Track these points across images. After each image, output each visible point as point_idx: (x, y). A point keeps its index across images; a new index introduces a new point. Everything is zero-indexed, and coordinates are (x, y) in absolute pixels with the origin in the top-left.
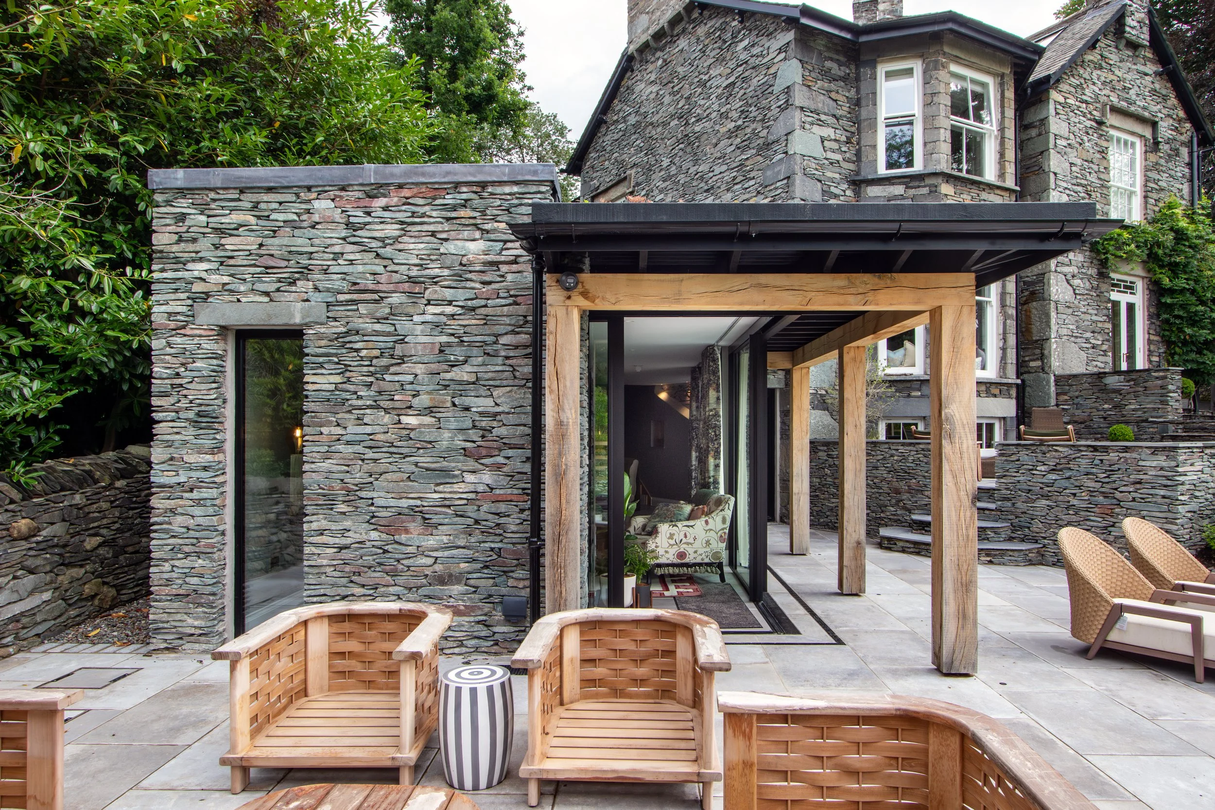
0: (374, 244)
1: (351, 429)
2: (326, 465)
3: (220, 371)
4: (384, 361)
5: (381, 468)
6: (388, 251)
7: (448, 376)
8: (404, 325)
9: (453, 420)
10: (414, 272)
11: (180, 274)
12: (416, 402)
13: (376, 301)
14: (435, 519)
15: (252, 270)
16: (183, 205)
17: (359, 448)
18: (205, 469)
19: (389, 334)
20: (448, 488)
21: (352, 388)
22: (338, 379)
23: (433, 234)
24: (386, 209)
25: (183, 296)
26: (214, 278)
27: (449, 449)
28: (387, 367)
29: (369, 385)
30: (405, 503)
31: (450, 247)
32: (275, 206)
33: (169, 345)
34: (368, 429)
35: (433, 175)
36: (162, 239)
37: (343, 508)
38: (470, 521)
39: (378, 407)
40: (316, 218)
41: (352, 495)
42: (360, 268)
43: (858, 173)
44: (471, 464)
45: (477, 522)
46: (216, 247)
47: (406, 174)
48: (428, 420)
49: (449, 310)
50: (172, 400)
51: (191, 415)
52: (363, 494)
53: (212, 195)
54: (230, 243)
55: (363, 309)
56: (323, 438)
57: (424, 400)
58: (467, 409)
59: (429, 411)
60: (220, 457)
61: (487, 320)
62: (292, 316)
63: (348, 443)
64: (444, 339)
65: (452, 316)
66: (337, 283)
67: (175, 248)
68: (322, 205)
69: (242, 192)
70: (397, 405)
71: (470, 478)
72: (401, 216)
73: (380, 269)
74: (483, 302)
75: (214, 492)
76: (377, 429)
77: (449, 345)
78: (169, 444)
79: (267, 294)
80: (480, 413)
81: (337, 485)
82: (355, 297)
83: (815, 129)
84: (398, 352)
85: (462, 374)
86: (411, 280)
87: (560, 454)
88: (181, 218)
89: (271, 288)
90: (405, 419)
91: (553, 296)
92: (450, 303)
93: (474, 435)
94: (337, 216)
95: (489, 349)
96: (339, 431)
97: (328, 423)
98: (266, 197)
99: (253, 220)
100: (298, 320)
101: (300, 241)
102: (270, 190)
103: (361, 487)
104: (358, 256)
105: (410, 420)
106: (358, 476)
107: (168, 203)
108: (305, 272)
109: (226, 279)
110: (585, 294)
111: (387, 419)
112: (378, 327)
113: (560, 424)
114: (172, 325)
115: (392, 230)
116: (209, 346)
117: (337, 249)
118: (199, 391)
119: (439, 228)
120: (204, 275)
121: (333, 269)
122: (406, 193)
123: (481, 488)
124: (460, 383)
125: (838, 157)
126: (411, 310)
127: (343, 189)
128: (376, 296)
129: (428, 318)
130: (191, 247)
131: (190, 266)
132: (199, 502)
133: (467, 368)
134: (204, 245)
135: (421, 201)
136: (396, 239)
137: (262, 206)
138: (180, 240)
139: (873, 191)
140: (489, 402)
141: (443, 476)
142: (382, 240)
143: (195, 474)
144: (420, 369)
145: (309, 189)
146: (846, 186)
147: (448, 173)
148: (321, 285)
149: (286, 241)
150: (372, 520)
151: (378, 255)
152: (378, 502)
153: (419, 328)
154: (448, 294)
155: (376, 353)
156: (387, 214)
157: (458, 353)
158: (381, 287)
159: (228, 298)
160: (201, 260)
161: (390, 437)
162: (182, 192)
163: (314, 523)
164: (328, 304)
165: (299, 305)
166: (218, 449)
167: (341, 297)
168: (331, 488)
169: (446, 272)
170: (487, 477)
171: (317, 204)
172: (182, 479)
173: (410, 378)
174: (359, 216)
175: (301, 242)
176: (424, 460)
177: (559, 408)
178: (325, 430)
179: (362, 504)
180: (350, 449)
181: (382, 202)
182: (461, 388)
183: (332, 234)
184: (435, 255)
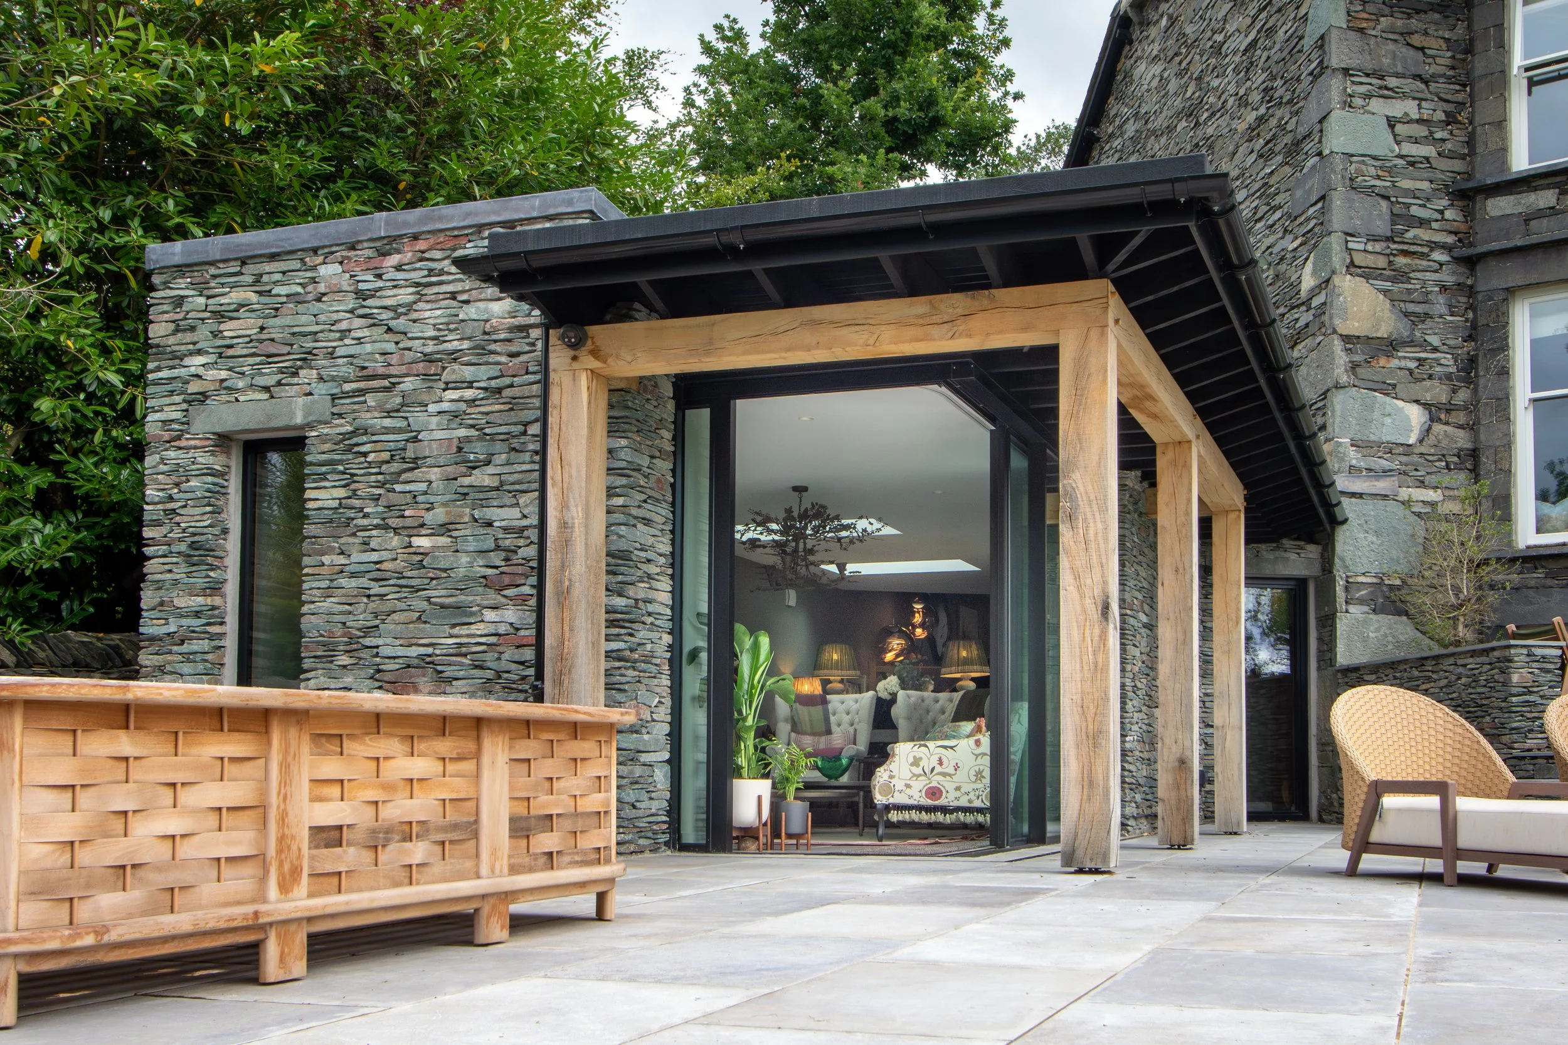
0: (386, 315)
1: (356, 557)
2: (327, 605)
3: (220, 492)
4: (395, 467)
5: (388, 606)
6: (400, 323)
7: (466, 481)
8: (417, 418)
9: (472, 539)
10: (430, 348)
11: (175, 372)
12: (429, 517)
13: (386, 389)
14: (449, 672)
15: (251, 360)
16: (181, 286)
17: (364, 582)
18: (197, 614)
19: (400, 431)
20: (464, 630)
21: (356, 503)
22: (342, 493)
23: (453, 296)
24: (398, 268)
25: (178, 399)
26: (212, 374)
27: (467, 578)
28: (400, 473)
29: (376, 499)
30: (414, 651)
31: (471, 312)
32: (278, 277)
33: (163, 461)
34: (375, 556)
35: (451, 218)
36: (158, 330)
37: (344, 660)
38: (489, 674)
39: (386, 527)
40: (322, 288)
41: (355, 643)
42: (368, 348)
43: (1469, 175)
44: (493, 598)
45: (498, 674)
46: (216, 334)
47: (421, 221)
48: (443, 541)
49: (469, 394)
50: (164, 530)
51: (183, 547)
52: (368, 641)
53: (213, 271)
54: (229, 328)
55: (371, 400)
56: (324, 571)
57: (439, 515)
58: (490, 524)
59: (445, 529)
60: (217, 601)
61: (514, 404)
62: (292, 414)
63: (354, 575)
64: (463, 432)
65: (472, 402)
66: (344, 369)
67: (171, 340)
68: (329, 271)
69: (244, 263)
70: (409, 522)
71: (490, 615)
72: (416, 276)
73: (391, 347)
74: (507, 381)
75: (205, 645)
76: (386, 555)
77: (468, 439)
78: (159, 586)
79: (266, 389)
80: (506, 529)
81: (338, 630)
82: (362, 385)
83: (1375, 105)
84: (410, 454)
85: (483, 478)
86: (428, 358)
87: (563, 567)
88: (179, 301)
89: (270, 381)
90: (417, 541)
91: (559, 358)
92: (470, 385)
93: (497, 559)
94: (345, 283)
95: (515, 443)
96: (342, 560)
97: (328, 551)
98: (268, 267)
99: (254, 297)
100: (299, 420)
101: (304, 319)
102: (273, 257)
103: (368, 631)
104: (366, 332)
105: (422, 542)
106: (361, 618)
107: (166, 285)
108: (307, 358)
109: (224, 374)
110: (595, 353)
111: (395, 541)
112: (387, 422)
113: (564, 525)
114: (166, 436)
115: (405, 295)
116: (204, 459)
117: (344, 326)
118: (194, 517)
119: (459, 287)
120: (201, 371)
121: (340, 352)
122: (421, 245)
123: (502, 629)
124: (481, 489)
125: (1428, 151)
126: (425, 397)
127: (353, 247)
128: (386, 383)
129: (445, 406)
130: (189, 337)
131: (187, 361)
132: (188, 657)
133: (491, 469)
134: (203, 332)
135: (438, 255)
136: (410, 307)
137: (265, 278)
138: (177, 330)
139: (1500, 206)
140: (515, 513)
141: (459, 613)
142: (392, 308)
143: (185, 622)
144: (434, 474)
145: (315, 251)
146: (1445, 202)
147: (468, 214)
148: (324, 373)
149: (288, 321)
150: (377, 676)
151: (389, 330)
152: (386, 651)
153: (435, 420)
154: (468, 372)
155: (386, 456)
156: (400, 275)
157: (478, 451)
158: (393, 371)
159: (225, 398)
160: (199, 352)
161: (399, 565)
162: (181, 269)
163: (310, 681)
164: (334, 397)
165: (301, 401)
166: (215, 588)
167: (347, 387)
168: (331, 634)
169: (466, 345)
170: (511, 615)
171: (323, 270)
172: (172, 628)
173: (423, 486)
174: (369, 282)
175: (305, 322)
176: (438, 594)
177: (564, 506)
178: (326, 559)
179: (364, 654)
180: (354, 583)
181: (394, 259)
182: (482, 496)
183: (339, 307)
184: (454, 324)
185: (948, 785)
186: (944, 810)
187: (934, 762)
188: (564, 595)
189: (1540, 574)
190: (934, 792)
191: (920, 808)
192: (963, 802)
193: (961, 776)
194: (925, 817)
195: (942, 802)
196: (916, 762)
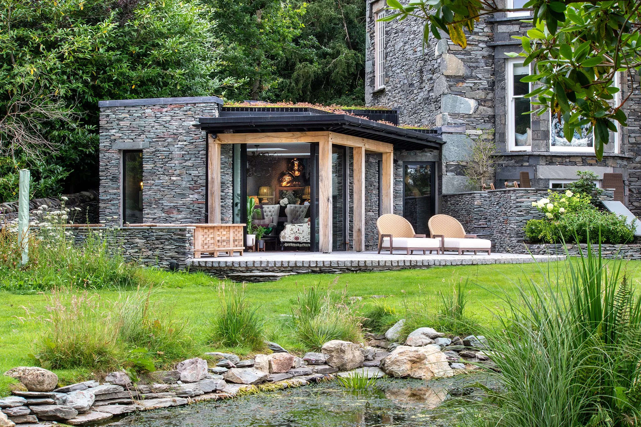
0: (163, 123)
1: (157, 181)
2: (149, 193)
3: (119, 164)
4: (166, 160)
5: (166, 193)
6: (167, 125)
7: (185, 164)
8: (172, 148)
9: (186, 178)
10: (175, 131)
11: (107, 134)
12: (175, 172)
13: (164, 141)
14: (181, 209)
15: (128, 132)
16: (108, 112)
17: (159, 187)
18: (115, 194)
19: (167, 151)
20: (185, 200)
21: (157, 168)
22: (153, 166)
23: (180, 119)
24: (166, 112)
25: (108, 140)
26: (117, 135)
27: (185, 187)
28: (167, 162)
29: (162, 167)
30: (172, 204)
31: (185, 124)
32: (134, 111)
33: (104, 156)
34: (162, 181)
35: (180, 101)
36: (102, 123)
37: (154, 206)
38: (191, 210)
39: (164, 174)
40: (146, 115)
41: (157, 202)
42: (159, 131)
43: (493, 16)
44: (191, 192)
45: (193, 210)
46: (118, 125)
47: (172, 101)
48: (179, 178)
49: (185, 143)
50: (105, 173)
51: (111, 177)
52: (160, 202)
53: (117, 108)
54: (122, 123)
55: (160, 143)
56: (148, 184)
57: (178, 172)
58: (190, 174)
59: (179, 175)
60: (119, 191)
61: (196, 147)
62: (140, 146)
63: (156, 186)
64: (184, 152)
65: (186, 145)
66: (152, 135)
67: (106, 125)
68: (148, 111)
69: (125, 107)
70: (170, 173)
71: (191, 196)
72: (171, 114)
73: (165, 131)
74: (195, 141)
75: (117, 202)
76: (164, 181)
77: (185, 154)
78: (105, 187)
79: (132, 139)
80: (194, 176)
81: (153, 199)
82: (158, 139)
84: (170, 157)
85: (189, 163)
86: (174, 134)
87: (212, 188)
88: (108, 116)
89: (133, 137)
90: (172, 178)
91: (210, 140)
92: (185, 141)
93: (192, 183)
94: (153, 114)
95: (196, 155)
96: (153, 182)
97: (150, 180)
98: (132, 109)
99: (128, 116)
100: (141, 147)
101: (142, 122)
102: (133, 106)
103: (160, 199)
104: (158, 127)
105: (174, 178)
106: (159, 196)
107: (104, 111)
108: (143, 132)
109: (121, 135)
110: (219, 140)
111: (167, 178)
112: (164, 149)
113: (212, 178)
114: (105, 149)
115: (168, 118)
116: (115, 156)
117: (152, 125)
118: (113, 170)
119: (182, 117)
120: (114, 134)
121: (151, 131)
122: (172, 106)
123: (194, 199)
124: (188, 166)
126: (174, 144)
127: (154, 106)
128: (164, 139)
129: (179, 146)
130: (111, 125)
131: (110, 131)
132: (113, 205)
133: (191, 161)
134: (114, 124)
135: (177, 109)
136: (170, 121)
137: (131, 111)
138: (107, 123)
139: (502, 28)
140: (197, 172)
141: (183, 196)
142: (165, 121)
143: (112, 196)
144: (176, 162)
145: (144, 106)
146: (484, 25)
147: (184, 101)
148: (148, 136)
149: (138, 122)
150: (163, 210)
151: (164, 127)
152: (165, 204)
153: (176, 149)
154: (185, 138)
155: (164, 157)
156: (167, 113)
157: (187, 157)
158: (165, 136)
159: (121, 141)
160: (114, 129)
161: (168, 183)
162: (108, 108)
163: (146, 211)
164: (150, 142)
165: (142, 143)
166: (118, 188)
167: (154, 140)
168: (151, 200)
169: (184, 131)
170: (196, 196)
171: (147, 111)
172: (108, 198)
173: (174, 165)
174: (159, 115)
175: (142, 123)
176: (178, 191)
177: (212, 174)
178: (149, 182)
179: (159, 205)
180: (156, 187)
181: (165, 109)
182: (188, 168)
183: (151, 120)
184: (181, 126)
185: (301, 236)
186: (300, 243)
187: (297, 230)
188: (212, 194)
189: (513, 162)
190: (297, 238)
191: (293, 242)
192: (305, 241)
193: (304, 234)
194: (294, 245)
195: (299, 241)
196: (292, 230)
